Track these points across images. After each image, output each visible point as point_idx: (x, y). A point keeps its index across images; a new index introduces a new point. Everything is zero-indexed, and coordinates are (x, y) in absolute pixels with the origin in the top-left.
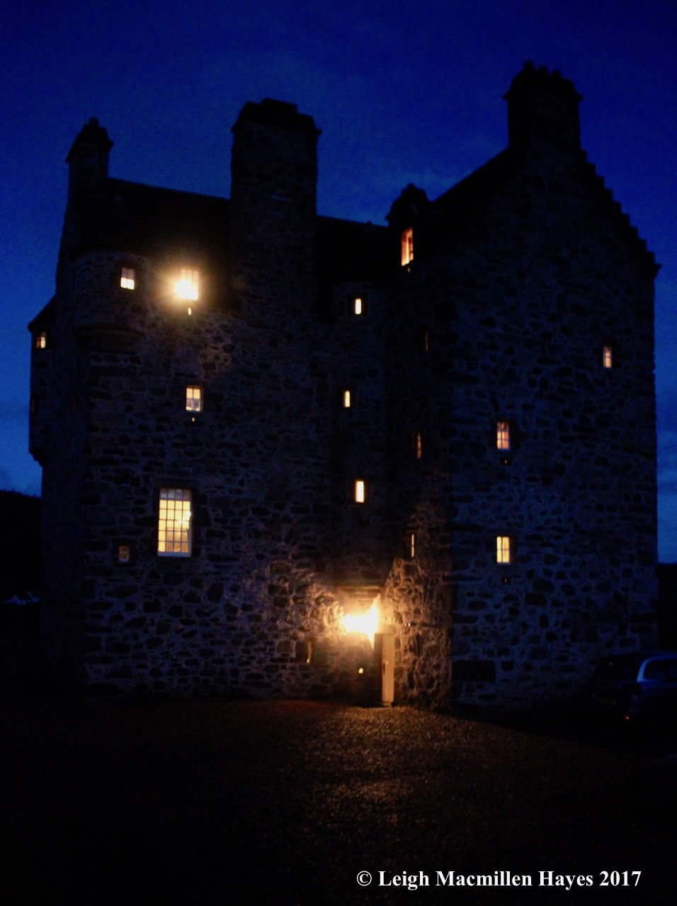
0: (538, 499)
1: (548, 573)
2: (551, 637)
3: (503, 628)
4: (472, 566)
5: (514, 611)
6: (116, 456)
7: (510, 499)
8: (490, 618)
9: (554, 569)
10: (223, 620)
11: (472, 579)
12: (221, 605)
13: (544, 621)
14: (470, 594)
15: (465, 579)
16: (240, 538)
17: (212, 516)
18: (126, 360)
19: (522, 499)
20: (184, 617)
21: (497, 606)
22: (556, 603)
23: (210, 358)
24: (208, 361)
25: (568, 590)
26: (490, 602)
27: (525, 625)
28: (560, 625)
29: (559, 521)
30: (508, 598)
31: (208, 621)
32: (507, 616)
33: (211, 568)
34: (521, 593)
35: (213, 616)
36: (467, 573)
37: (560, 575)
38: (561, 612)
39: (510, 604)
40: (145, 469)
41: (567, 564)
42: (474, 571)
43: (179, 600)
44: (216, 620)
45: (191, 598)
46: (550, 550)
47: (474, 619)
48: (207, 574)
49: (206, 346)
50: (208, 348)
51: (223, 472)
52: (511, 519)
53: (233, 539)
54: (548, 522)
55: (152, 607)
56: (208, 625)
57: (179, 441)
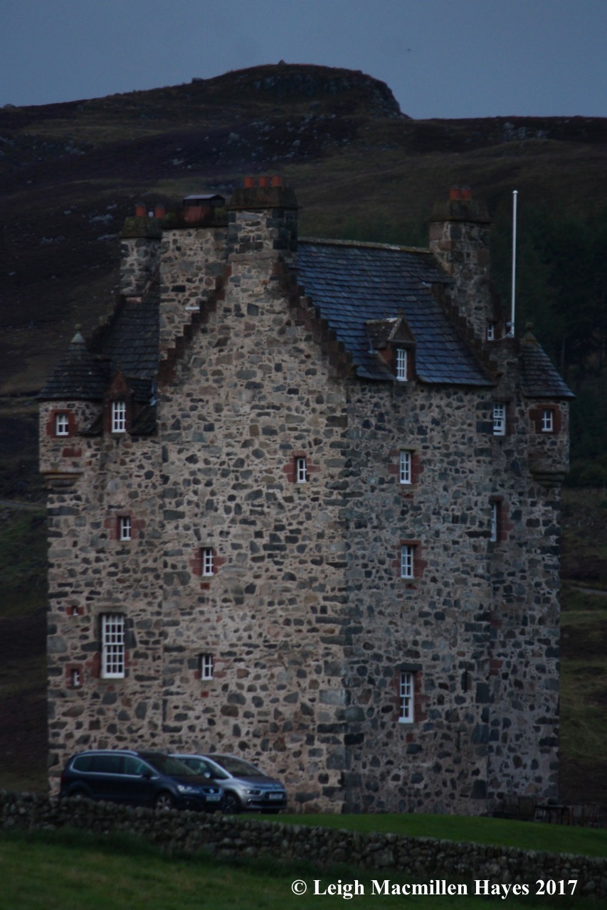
0: (232, 618)
1: (240, 686)
2: (243, 746)
3: (203, 737)
4: (177, 683)
5: (211, 722)
6: (68, 589)
7: (208, 620)
8: (192, 728)
9: (246, 682)
10: (147, 737)
11: (178, 693)
12: (145, 722)
13: (237, 731)
14: (176, 707)
15: (172, 694)
16: (159, 658)
17: (138, 638)
18: (71, 500)
19: (219, 619)
20: (118, 734)
21: (198, 718)
22: (247, 715)
23: (135, 487)
24: (133, 490)
25: (258, 702)
26: (191, 714)
27: (220, 736)
28: (251, 735)
29: (250, 637)
30: (207, 710)
31: (136, 738)
32: (205, 726)
33: (137, 688)
34: (216, 706)
35: (140, 733)
36: (173, 689)
37: (251, 689)
38: (251, 723)
39: (208, 715)
40: (88, 599)
41: (257, 677)
42: (179, 687)
43: (114, 719)
44: (141, 737)
45: (123, 717)
46: (242, 665)
47: (178, 730)
48: (134, 693)
49: (131, 476)
50: (133, 477)
51: (146, 595)
52: (210, 639)
53: (154, 659)
54: (239, 639)
55: (95, 725)
56: (136, 741)
57: (113, 569)
